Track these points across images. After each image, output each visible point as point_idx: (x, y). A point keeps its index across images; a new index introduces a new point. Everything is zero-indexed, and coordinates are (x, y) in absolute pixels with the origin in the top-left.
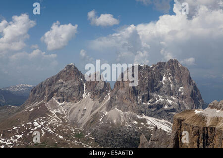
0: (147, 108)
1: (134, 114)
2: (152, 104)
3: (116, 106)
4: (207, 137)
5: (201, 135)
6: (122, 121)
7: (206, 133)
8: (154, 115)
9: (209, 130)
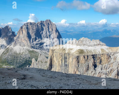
0: (35, 44)
1: (28, 48)
2: (37, 43)
3: (19, 44)
4: (66, 58)
5: (63, 57)
6: (22, 52)
7: (66, 56)
8: (39, 48)
9: (67, 54)
